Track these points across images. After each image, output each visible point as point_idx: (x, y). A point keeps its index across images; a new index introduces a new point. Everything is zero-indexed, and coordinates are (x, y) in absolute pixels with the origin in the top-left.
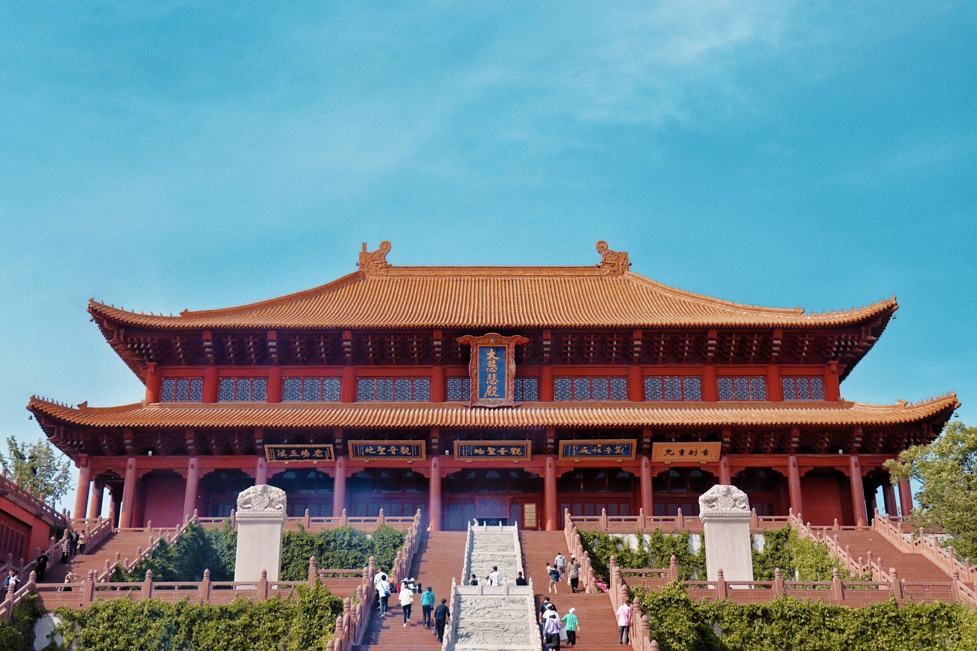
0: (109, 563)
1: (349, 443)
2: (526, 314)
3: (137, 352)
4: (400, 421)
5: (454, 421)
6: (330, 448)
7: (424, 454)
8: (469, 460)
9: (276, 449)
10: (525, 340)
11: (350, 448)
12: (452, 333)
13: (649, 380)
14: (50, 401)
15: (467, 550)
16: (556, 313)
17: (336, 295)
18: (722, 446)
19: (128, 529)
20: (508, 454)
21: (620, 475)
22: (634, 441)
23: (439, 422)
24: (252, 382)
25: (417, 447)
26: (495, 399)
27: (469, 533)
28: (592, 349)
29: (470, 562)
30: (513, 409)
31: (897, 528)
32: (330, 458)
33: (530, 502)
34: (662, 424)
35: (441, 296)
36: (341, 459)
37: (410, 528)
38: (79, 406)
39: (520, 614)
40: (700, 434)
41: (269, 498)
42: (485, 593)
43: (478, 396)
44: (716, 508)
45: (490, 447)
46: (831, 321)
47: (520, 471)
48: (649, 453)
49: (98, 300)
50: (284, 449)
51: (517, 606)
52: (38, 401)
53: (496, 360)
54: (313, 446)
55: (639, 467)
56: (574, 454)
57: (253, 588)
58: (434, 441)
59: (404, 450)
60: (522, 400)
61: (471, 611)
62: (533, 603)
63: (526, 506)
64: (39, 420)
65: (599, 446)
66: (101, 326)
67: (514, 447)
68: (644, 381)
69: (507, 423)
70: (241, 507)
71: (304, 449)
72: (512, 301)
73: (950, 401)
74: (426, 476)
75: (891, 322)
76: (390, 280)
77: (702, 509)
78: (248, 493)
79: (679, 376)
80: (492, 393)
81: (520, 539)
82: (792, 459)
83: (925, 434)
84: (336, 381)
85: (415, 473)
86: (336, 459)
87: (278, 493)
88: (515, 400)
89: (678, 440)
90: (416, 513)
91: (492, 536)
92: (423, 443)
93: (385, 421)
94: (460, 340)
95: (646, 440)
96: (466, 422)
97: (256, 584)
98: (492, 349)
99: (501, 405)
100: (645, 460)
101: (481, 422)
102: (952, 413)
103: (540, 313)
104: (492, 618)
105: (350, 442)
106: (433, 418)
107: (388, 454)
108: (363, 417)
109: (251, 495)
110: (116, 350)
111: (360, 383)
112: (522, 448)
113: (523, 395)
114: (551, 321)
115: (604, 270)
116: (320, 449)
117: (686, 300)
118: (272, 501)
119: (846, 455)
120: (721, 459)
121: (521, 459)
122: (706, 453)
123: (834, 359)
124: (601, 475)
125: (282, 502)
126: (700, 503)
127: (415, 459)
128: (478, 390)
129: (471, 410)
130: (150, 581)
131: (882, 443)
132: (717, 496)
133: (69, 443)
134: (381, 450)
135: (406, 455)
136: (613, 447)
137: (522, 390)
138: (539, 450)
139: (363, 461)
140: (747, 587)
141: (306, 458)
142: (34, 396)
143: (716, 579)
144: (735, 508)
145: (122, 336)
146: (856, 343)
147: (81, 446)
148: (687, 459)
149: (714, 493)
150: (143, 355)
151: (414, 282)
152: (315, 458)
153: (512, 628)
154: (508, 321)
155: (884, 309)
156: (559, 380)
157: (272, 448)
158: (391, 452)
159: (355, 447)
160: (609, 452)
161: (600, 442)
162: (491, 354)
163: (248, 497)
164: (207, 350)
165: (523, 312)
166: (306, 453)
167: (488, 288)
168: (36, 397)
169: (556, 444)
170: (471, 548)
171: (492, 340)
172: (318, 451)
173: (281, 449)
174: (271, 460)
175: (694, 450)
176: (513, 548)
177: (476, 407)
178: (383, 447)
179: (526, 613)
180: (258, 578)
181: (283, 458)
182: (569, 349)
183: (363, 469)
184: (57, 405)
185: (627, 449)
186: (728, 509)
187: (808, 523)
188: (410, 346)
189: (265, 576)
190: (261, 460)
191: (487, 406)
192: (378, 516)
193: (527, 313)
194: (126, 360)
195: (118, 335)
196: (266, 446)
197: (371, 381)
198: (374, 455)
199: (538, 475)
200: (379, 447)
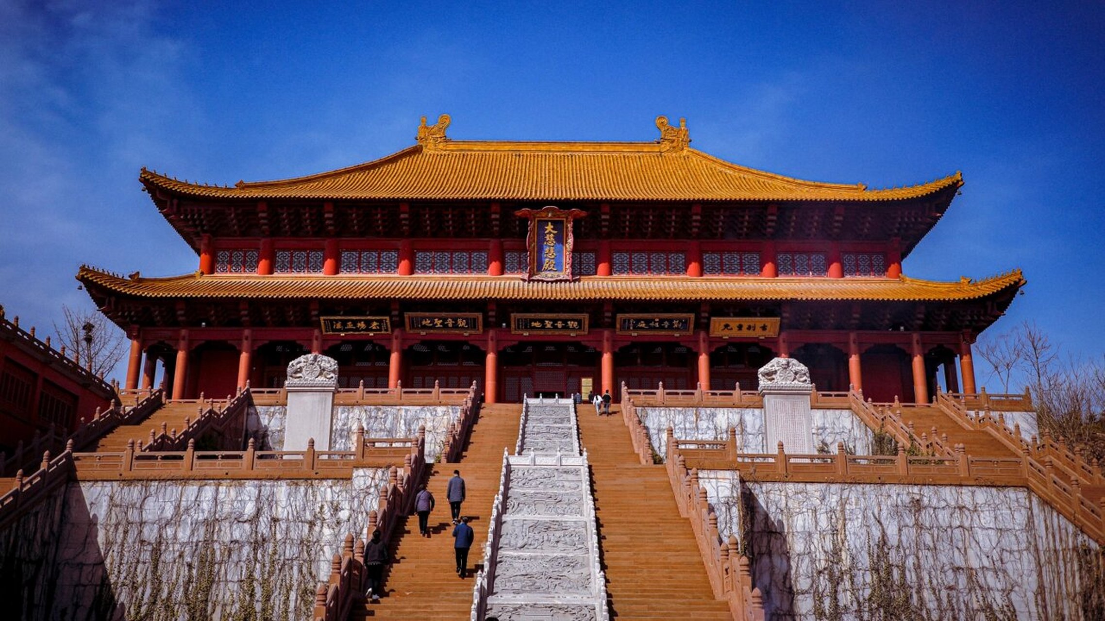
0: (154, 433)
1: (405, 315)
2: (584, 189)
3: (190, 223)
4: (457, 294)
5: (511, 293)
6: (386, 320)
7: (481, 327)
8: (526, 334)
9: (331, 321)
10: (584, 214)
11: (407, 320)
12: (510, 205)
13: (707, 255)
14: (101, 271)
15: (522, 421)
16: (615, 187)
17: (395, 169)
18: (781, 321)
19: (181, 400)
20: (566, 327)
21: (678, 350)
22: (692, 316)
23: (495, 295)
24: (308, 254)
25: (474, 320)
26: (552, 273)
27: (524, 405)
28: (650, 223)
29: (524, 433)
30: (570, 282)
31: (960, 405)
32: (387, 330)
33: (587, 376)
34: (721, 299)
35: (500, 171)
36: (397, 332)
37: (465, 399)
38: (130, 276)
39: (573, 485)
40: (758, 309)
41: (320, 367)
42: (537, 463)
43: (535, 269)
44: (776, 381)
45: (547, 320)
46: (894, 197)
47: (576, 344)
48: (707, 327)
49: (150, 169)
50: (341, 320)
51: (571, 477)
52: (88, 271)
53: (554, 234)
54: (369, 317)
55: (697, 342)
56: (631, 328)
57: (301, 457)
58: (491, 313)
59: (462, 323)
60: (581, 274)
61: (524, 481)
62: (587, 474)
63: (583, 380)
64: (89, 290)
65: (657, 320)
66: (154, 197)
67: (571, 320)
68: (702, 256)
69: (564, 297)
70: (291, 376)
71: (360, 321)
72: (571, 176)
73: (1015, 279)
74: (483, 349)
75: (956, 199)
76: (449, 155)
77: (761, 383)
78: (300, 362)
79: (738, 251)
80: (549, 266)
81: (576, 412)
82: (852, 336)
83: (989, 312)
84: (393, 253)
85: (472, 346)
86: (393, 331)
87: (329, 362)
88: (572, 274)
89: (736, 315)
90: (472, 385)
91: (548, 409)
92: (480, 316)
93: (442, 293)
94: (518, 213)
95: (703, 315)
96: (523, 294)
97: (303, 453)
98: (550, 223)
99: (559, 278)
100: (702, 335)
101: (538, 296)
102: (1018, 290)
103: (598, 187)
104: (544, 489)
105: (407, 315)
106: (490, 291)
107: (445, 326)
108: (420, 290)
109: (302, 365)
110: (170, 221)
111: (417, 256)
112: (580, 322)
113: (580, 269)
114: (610, 194)
115: (663, 146)
116: (377, 321)
117: (746, 176)
118: (324, 370)
119: (908, 332)
120: (779, 334)
121: (578, 333)
122: (764, 328)
123: (896, 235)
124: (659, 350)
125: (334, 371)
126: (760, 376)
127: (473, 332)
128: (536, 264)
129: (529, 282)
130: (192, 450)
131: (944, 320)
132: (777, 368)
133: (120, 314)
134: (438, 322)
135: (463, 327)
136: (671, 321)
137: (580, 263)
138: (596, 324)
139: (419, 333)
140: (808, 461)
141: (363, 330)
142: (84, 266)
143: (776, 452)
144: (796, 382)
145: (175, 207)
146: (920, 220)
147: (133, 317)
148: (745, 333)
149: (773, 366)
150: (196, 226)
151: (473, 157)
152: (372, 330)
153: (566, 499)
154: (566, 195)
155: (949, 185)
156: (617, 254)
157: (327, 320)
158: (447, 324)
159: (411, 319)
160: (666, 326)
161: (657, 316)
162: (549, 227)
163: (298, 366)
164: (262, 221)
165: (582, 187)
166: (362, 325)
167: (547, 163)
168: (86, 267)
169: (614, 318)
170: (526, 420)
171: (550, 215)
172: (375, 324)
173: (337, 321)
174: (327, 331)
175: (752, 324)
176: (569, 421)
177: (534, 281)
178: (439, 319)
179: (579, 484)
180: (305, 447)
181: (340, 330)
182: (627, 223)
183: (419, 342)
184: (108, 275)
185: (685, 323)
186: (788, 382)
187: (870, 399)
188: (468, 218)
189: (313, 446)
190: (316, 332)
191: (544, 279)
192: (434, 387)
193: (586, 187)
194: (180, 231)
195: (172, 204)
196: (322, 318)
197: (428, 254)
198: (430, 328)
199: (595, 348)
200: (436, 320)
